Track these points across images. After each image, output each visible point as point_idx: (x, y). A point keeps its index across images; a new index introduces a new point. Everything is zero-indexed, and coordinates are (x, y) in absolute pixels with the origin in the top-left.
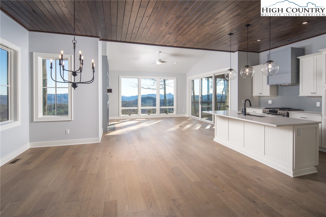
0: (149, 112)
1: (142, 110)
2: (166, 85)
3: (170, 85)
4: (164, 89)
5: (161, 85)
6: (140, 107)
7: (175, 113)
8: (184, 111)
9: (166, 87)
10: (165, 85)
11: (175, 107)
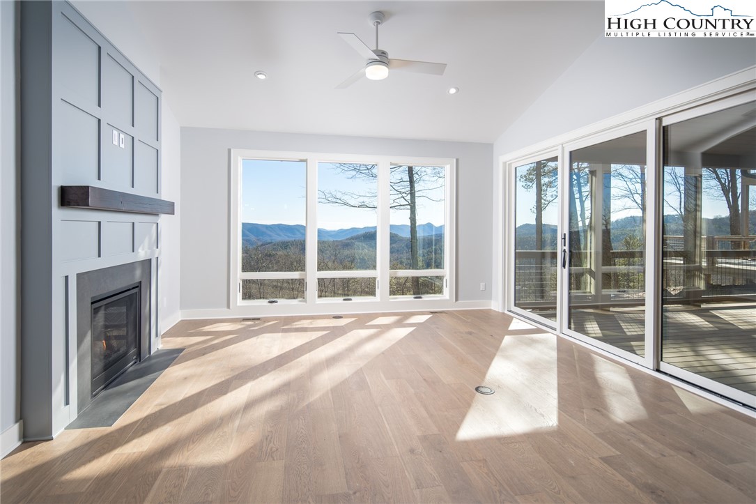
0: (346, 289)
1: (321, 282)
2: (417, 194)
3: (430, 194)
4: (409, 207)
5: (400, 196)
6: (312, 274)
7: (451, 296)
8: (482, 286)
9: (417, 200)
10: (412, 194)
11: (447, 271)
